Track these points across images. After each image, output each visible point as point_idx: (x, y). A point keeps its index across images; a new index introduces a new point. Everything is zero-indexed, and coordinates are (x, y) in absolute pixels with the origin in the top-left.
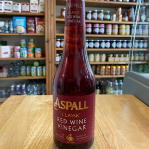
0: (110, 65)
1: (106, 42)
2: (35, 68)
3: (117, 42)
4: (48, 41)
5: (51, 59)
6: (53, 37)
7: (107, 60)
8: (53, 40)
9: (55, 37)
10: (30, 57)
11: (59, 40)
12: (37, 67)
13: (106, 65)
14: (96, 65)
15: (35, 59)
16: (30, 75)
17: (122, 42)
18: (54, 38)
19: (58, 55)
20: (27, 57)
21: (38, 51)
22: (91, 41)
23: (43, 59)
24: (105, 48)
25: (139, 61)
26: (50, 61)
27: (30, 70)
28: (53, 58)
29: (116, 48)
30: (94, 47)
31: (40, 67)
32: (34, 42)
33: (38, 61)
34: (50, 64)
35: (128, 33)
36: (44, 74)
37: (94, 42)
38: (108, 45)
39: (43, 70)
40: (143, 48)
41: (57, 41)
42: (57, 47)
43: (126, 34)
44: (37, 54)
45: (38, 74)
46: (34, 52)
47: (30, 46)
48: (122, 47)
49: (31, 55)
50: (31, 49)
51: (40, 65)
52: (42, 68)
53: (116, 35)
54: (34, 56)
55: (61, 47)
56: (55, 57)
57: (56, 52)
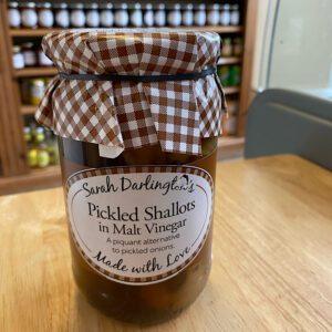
1: (144, 12)
11: (15, 5)
17: (182, 11)
19: (17, 49)
22: (106, 9)
24: (144, 25)
28: (5, 59)
37: (114, 11)
40: (230, 24)
41: (10, 8)
42: (12, 28)
55: (22, 26)
56: (10, 55)
57: (10, 41)
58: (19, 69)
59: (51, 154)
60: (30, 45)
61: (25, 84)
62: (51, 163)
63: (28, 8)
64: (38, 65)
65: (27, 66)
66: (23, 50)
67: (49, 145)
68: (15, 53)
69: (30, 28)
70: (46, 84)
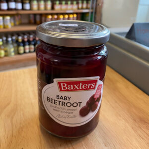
0: (57, 14)
7: (53, 8)
13: (52, 14)
14: (41, 15)
25: (87, 8)
59: (6, 51)
62: (6, 56)
67: (5, 47)
70: (3, 19)
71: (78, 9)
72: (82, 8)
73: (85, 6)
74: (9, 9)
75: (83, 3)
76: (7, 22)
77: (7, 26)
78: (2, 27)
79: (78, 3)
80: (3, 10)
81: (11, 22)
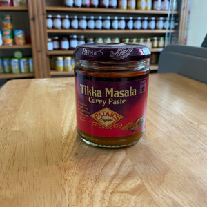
1: (119, 20)
2: (16, 60)
3: (134, 21)
4: (34, 19)
5: (41, 47)
6: (41, 12)
8: (41, 17)
9: (45, 12)
10: (8, 45)
11: (50, 16)
12: (19, 59)
15: (15, 47)
16: (11, 72)
17: (142, 21)
18: (43, 14)
19: (50, 40)
20: (3, 44)
21: (20, 35)
22: (98, 19)
23: (27, 46)
24: (119, 29)
26: (39, 49)
27: (10, 65)
28: (43, 45)
29: (134, 28)
30: (103, 28)
31: (24, 60)
32: (11, 20)
33: (20, 50)
34: (40, 55)
35: (150, 6)
36: (32, 70)
37: (103, 20)
38: (123, 24)
39: (28, 65)
40: (169, 28)
41: (48, 18)
42: (48, 28)
43: (146, 9)
44: (19, 39)
45: (23, 70)
46: (13, 36)
47: (6, 26)
48: (142, 28)
49: (10, 41)
50: (8, 32)
51: (24, 57)
52: (28, 61)
53: (133, 11)
54: (14, 43)
55: (54, 27)
56: (46, 42)
57: (47, 36)
58: (50, 51)
60: (57, 38)
61: (53, 59)
63: (57, 18)
64: (60, 48)
65: (54, 49)
66: (53, 41)
68: (48, 42)
69: (57, 28)
70: (64, 59)
71: (153, 47)
72: (158, 47)
73: (161, 44)
74: (70, 48)
75: (158, 40)
76: (67, 63)
77: (68, 68)
78: (62, 69)
79: (152, 41)
80: (64, 50)
81: (71, 64)
